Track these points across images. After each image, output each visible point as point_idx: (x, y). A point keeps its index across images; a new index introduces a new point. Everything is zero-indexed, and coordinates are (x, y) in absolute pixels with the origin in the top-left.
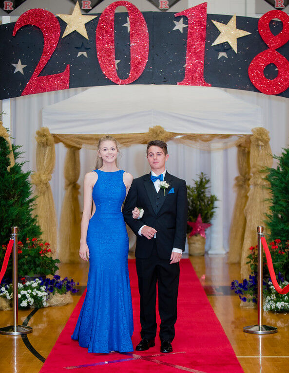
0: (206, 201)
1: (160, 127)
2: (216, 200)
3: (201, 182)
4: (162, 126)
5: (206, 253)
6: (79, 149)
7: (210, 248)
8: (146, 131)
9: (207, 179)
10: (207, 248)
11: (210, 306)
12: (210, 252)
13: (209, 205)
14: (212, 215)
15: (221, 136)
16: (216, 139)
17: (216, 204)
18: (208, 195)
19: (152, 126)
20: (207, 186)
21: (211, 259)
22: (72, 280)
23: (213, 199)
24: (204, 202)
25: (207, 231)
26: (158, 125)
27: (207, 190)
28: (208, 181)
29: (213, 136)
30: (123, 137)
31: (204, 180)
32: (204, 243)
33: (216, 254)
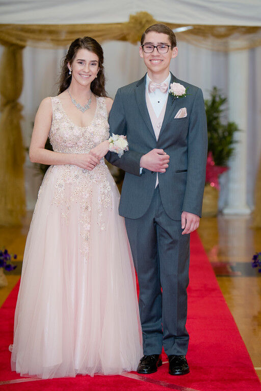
0: (220, 131)
1: (146, 14)
2: (236, 129)
3: (214, 102)
4: (150, 12)
5: (220, 212)
6: (22, 47)
7: (226, 204)
8: (124, 19)
9: (223, 97)
10: (221, 204)
11: (220, 292)
12: (226, 211)
13: (224, 137)
14: (229, 153)
15: (243, 29)
16: (236, 34)
17: (237, 136)
18: (223, 122)
19: (135, 11)
20: (222, 107)
21: (227, 222)
22: (6, 252)
23: (231, 129)
24: (218, 134)
25: (222, 179)
26: (143, 10)
27: (222, 115)
28: (223, 101)
29: (232, 29)
30: (89, 28)
31: (217, 99)
32: (217, 197)
33: (236, 215)
